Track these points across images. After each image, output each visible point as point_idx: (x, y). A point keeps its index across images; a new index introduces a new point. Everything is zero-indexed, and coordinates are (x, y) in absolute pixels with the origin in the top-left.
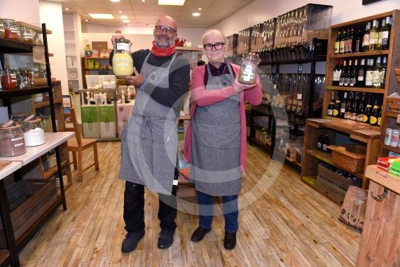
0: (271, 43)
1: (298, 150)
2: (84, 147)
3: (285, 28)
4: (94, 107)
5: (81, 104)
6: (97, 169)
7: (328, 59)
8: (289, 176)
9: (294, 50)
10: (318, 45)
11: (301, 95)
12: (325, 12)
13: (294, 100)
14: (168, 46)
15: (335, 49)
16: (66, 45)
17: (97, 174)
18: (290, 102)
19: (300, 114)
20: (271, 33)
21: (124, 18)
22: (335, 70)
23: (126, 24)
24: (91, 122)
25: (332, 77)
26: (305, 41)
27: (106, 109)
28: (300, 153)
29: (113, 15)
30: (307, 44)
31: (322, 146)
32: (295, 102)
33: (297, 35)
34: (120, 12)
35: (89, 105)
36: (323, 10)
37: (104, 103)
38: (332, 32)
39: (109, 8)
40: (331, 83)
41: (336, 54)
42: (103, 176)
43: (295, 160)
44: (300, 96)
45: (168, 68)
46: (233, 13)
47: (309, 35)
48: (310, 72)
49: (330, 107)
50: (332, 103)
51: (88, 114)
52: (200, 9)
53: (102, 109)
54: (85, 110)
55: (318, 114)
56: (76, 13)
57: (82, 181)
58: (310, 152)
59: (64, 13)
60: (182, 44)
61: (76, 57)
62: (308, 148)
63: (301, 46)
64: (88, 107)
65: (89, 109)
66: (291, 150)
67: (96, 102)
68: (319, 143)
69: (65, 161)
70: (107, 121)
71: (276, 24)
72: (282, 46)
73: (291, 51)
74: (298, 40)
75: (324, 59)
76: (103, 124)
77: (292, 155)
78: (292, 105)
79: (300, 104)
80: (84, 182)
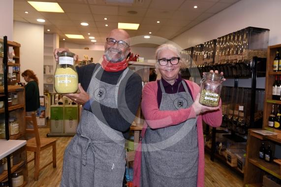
0: (211, 60)
1: (240, 157)
2: (43, 147)
3: (225, 49)
4: (61, 107)
5: (51, 104)
6: (55, 166)
7: (267, 75)
8: (231, 181)
9: (235, 67)
10: (258, 62)
11: (243, 107)
12: (262, 34)
13: (235, 111)
14: (119, 61)
15: (273, 67)
16: (44, 56)
17: (54, 172)
18: (231, 112)
19: (242, 125)
20: (211, 53)
21: (92, 39)
22: (274, 85)
23: (94, 43)
24: (57, 120)
25: (272, 92)
26: (246, 59)
27: (71, 109)
28: (242, 161)
29: (84, 36)
30: (248, 61)
31: (264, 156)
32: (236, 113)
33: (237, 53)
34: (89, 34)
35: (57, 105)
36: (260, 33)
37: (69, 104)
38: (271, 52)
39: (80, 30)
40: (271, 97)
41: (275, 71)
42: (58, 175)
43: (236, 165)
44: (241, 108)
45: (118, 84)
46: (175, 37)
47: (249, 54)
48: (250, 87)
49: (270, 119)
50: (272, 115)
51: (55, 112)
52: (150, 33)
53: (67, 109)
54: (54, 109)
55: (259, 125)
56: (55, 33)
57: (38, 179)
58: (254, 161)
59: (46, 33)
60: (135, 59)
61: (52, 66)
62: (250, 156)
63: (242, 63)
64: (57, 107)
65: (57, 109)
66: (232, 156)
67: (64, 103)
68: (261, 153)
69: (22, 162)
70: (71, 119)
71: (215, 45)
72: (222, 63)
73: (232, 67)
74: (239, 58)
75: (264, 75)
76: (67, 121)
77: (233, 161)
78: (233, 115)
79: (242, 115)
80: (40, 180)
